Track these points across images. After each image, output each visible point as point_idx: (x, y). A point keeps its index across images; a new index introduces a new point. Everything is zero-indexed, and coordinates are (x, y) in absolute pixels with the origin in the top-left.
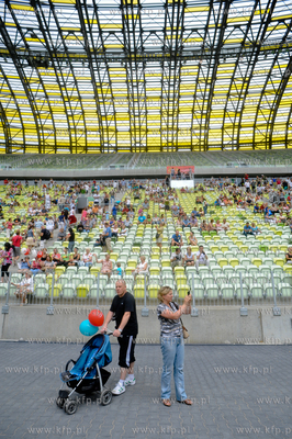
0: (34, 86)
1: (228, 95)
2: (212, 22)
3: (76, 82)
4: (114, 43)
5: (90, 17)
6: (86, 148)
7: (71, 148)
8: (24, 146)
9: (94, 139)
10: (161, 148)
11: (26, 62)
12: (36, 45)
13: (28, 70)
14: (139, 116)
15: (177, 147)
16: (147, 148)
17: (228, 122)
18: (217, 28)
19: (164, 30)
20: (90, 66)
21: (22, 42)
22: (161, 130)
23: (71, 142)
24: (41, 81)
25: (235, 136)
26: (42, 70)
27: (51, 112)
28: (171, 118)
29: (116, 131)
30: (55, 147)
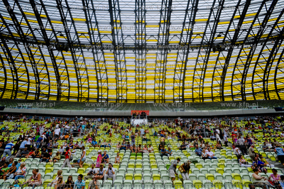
0: (58, 61)
1: (175, 70)
2: (161, 33)
3: (84, 60)
4: (107, 40)
5: (93, 27)
6: (88, 99)
7: (78, 98)
8: (48, 96)
9: (93, 93)
10: (136, 100)
11: (55, 48)
12: (62, 39)
13: (55, 53)
14: (121, 81)
15: (146, 100)
16: (126, 100)
17: (176, 86)
18: (163, 35)
19: (135, 35)
20: (93, 52)
21: (54, 38)
22: (136, 90)
23: (79, 95)
24: (64, 59)
25: (181, 94)
26: (64, 52)
27: (68, 76)
28: (141, 83)
29: (108, 89)
30: (69, 97)
